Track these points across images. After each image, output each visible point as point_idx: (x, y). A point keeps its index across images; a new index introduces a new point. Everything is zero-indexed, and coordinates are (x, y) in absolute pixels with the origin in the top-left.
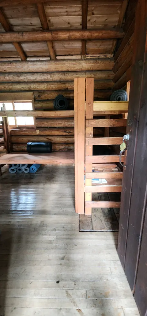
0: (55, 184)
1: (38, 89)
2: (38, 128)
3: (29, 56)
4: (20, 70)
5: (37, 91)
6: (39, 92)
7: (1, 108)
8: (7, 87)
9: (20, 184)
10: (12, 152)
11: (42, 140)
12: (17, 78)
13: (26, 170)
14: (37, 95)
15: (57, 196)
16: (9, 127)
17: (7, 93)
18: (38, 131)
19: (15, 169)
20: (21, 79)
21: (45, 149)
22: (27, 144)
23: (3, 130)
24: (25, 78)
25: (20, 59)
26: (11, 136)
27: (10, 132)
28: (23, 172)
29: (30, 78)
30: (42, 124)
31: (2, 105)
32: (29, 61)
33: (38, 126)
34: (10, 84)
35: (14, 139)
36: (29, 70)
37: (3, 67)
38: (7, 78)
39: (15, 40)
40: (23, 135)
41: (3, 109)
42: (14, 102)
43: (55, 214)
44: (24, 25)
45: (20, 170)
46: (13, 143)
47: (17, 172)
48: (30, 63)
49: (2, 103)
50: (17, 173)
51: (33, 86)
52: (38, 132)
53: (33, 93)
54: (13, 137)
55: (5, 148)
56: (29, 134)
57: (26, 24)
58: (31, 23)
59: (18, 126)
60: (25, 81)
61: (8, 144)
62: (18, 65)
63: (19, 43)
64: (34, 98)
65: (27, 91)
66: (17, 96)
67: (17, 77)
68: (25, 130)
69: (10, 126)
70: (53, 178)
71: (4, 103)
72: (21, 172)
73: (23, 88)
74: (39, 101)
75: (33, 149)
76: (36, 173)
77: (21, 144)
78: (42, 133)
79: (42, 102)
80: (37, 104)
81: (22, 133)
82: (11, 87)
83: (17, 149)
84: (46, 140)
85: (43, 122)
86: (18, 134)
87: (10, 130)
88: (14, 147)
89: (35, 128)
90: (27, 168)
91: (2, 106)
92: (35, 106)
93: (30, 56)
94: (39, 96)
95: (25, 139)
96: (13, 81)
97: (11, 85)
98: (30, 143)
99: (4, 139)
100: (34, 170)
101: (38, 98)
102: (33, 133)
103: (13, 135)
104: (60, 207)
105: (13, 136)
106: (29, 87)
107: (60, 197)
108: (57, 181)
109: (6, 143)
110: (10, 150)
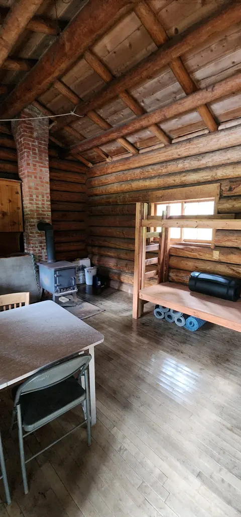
0: (227, 381)
1: (230, 177)
2: (217, 247)
3: (223, 122)
4: (203, 150)
5: (228, 180)
6: (231, 182)
7: (163, 212)
8: (178, 179)
9: (159, 346)
10: (167, 283)
11: (221, 270)
12: (194, 164)
13: (179, 320)
14: (225, 187)
15: (219, 419)
16: (169, 241)
17: (175, 190)
18: (217, 252)
19: (163, 313)
20: (203, 164)
21: (223, 290)
22: (192, 274)
23: (160, 246)
24: (210, 160)
25: (206, 132)
26: (170, 256)
27: (170, 249)
28: (174, 322)
29: (218, 158)
30: (228, 240)
31: (166, 207)
32: (222, 130)
33: (217, 244)
34: (184, 174)
35: (173, 262)
36: (219, 145)
37: (178, 150)
38: (180, 165)
39: (200, 103)
40: (189, 256)
41: (165, 214)
42: (185, 202)
43: (199, 475)
44: (220, 71)
45: (170, 317)
46: (170, 268)
47: (164, 318)
48: (223, 133)
49: (166, 205)
50: (164, 320)
51: (220, 173)
52: (216, 255)
53: (219, 184)
54: (172, 258)
55: (157, 274)
56: (198, 257)
57: (223, 68)
58: (233, 63)
59: (184, 241)
60: (208, 165)
61: (162, 267)
62: (201, 142)
63: (207, 106)
64: (219, 193)
65: (209, 181)
66: (191, 191)
67: (196, 162)
68: (193, 250)
69: (172, 240)
70: (227, 360)
71: (170, 205)
72: (171, 321)
73: (202, 178)
74: (229, 198)
75: (199, 285)
76: (194, 333)
77: (182, 271)
78: (223, 259)
79: (235, 200)
80: (223, 204)
81: (188, 254)
82: (184, 179)
83: (175, 278)
84: (231, 272)
85: (230, 238)
86: (181, 254)
87: (170, 245)
88: (171, 274)
89: (212, 247)
90: (181, 318)
91: (165, 210)
92: (219, 207)
93: (225, 120)
94: (231, 189)
95: (190, 264)
96: (188, 169)
97: (184, 176)
98: (197, 274)
99: (159, 259)
100: (194, 325)
101: (228, 193)
102: (207, 255)
103: (173, 254)
104: (218, 461)
105: (173, 256)
106: (214, 175)
107: (228, 429)
108: (235, 375)
109: (159, 267)
110: (164, 279)
